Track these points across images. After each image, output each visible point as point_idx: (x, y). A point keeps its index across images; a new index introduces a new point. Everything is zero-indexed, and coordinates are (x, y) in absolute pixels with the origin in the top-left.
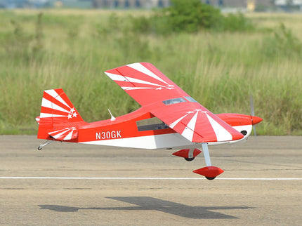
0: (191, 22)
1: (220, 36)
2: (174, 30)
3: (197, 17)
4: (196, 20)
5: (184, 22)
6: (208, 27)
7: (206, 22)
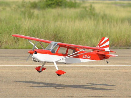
0: (54, 4)
1: (64, 10)
2: (47, 7)
3: (56, 2)
4: (56, 3)
5: (51, 4)
6: (61, 6)
7: (60, 4)
